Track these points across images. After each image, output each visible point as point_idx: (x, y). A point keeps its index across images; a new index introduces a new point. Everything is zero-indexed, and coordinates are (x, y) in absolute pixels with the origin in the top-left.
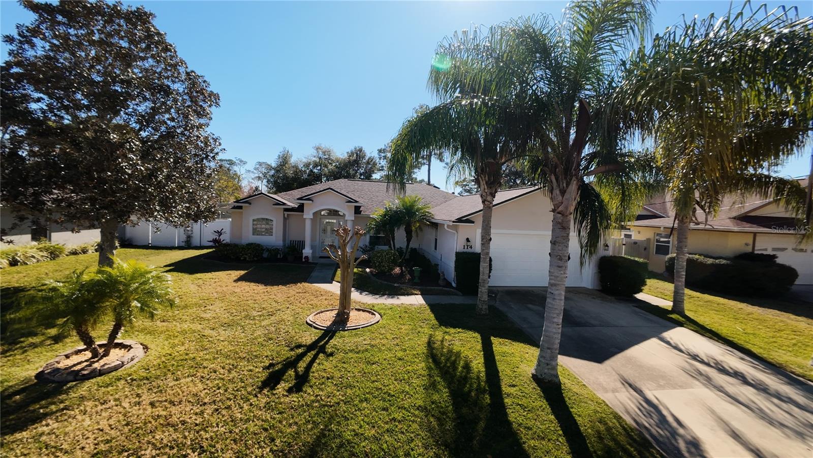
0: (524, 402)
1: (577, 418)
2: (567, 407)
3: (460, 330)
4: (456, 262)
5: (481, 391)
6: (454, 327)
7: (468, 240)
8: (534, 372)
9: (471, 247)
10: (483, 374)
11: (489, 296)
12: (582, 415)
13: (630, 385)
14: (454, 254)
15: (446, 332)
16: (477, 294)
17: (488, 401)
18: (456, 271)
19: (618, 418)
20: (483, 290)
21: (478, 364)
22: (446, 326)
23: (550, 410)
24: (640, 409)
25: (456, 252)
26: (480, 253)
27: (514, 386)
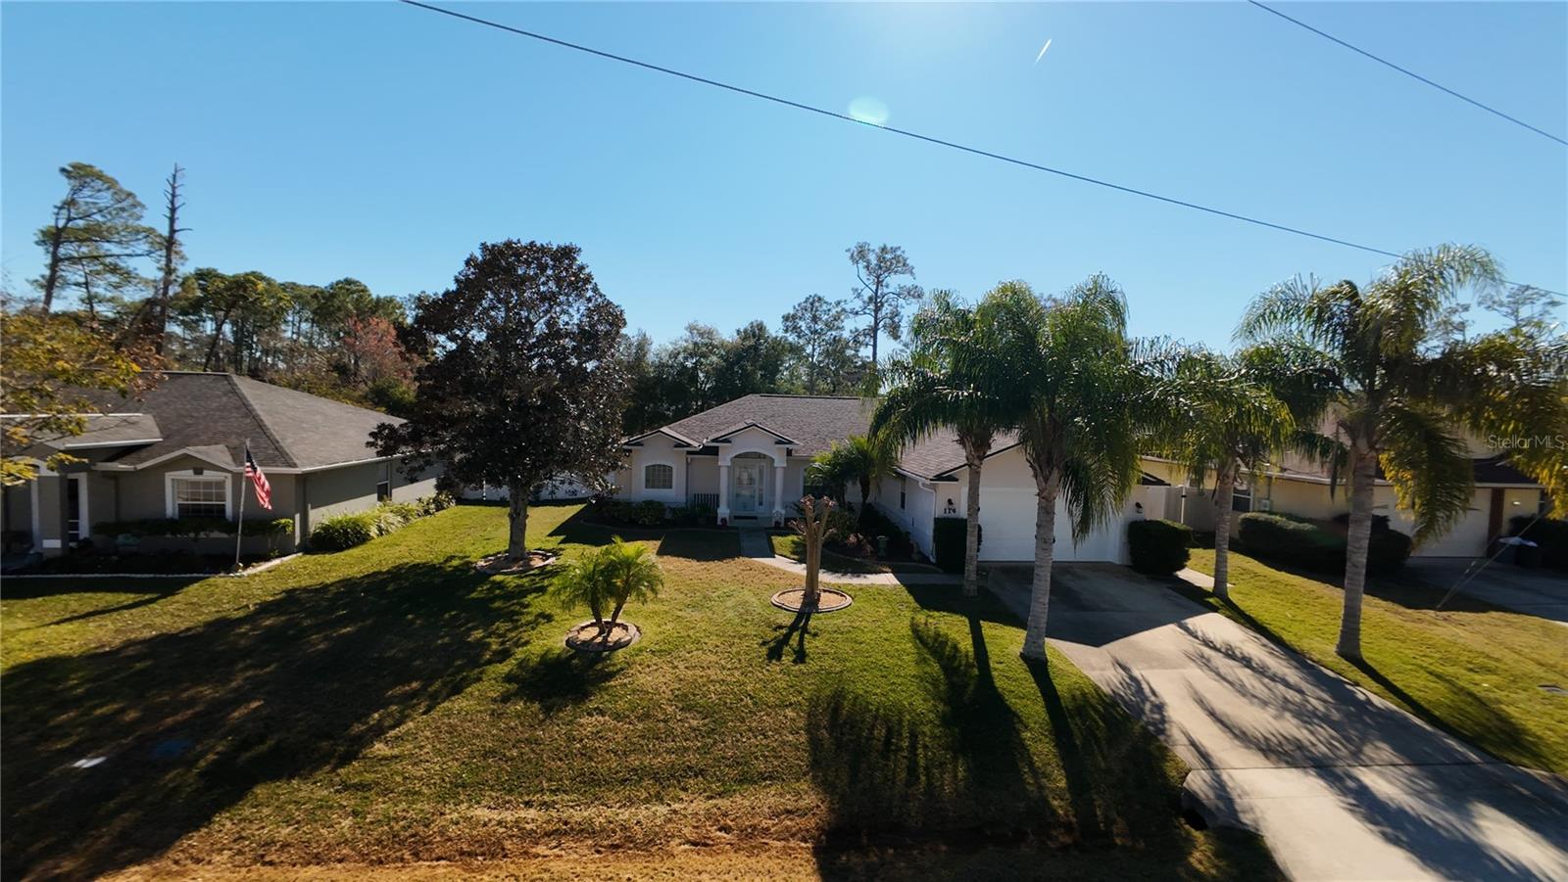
0: (1010, 674)
1: (1056, 686)
2: (1050, 680)
3: (945, 614)
4: (935, 530)
5: (969, 666)
6: (938, 611)
7: (950, 501)
8: (1021, 651)
9: (954, 511)
10: (971, 654)
11: (978, 574)
12: (1061, 685)
13: (1120, 665)
14: (933, 519)
15: (930, 616)
16: (964, 573)
17: (977, 673)
18: (934, 541)
19: (1097, 689)
20: (970, 568)
21: (966, 645)
22: (929, 610)
23: (1033, 680)
24: (1121, 684)
25: (935, 519)
26: (966, 520)
27: (1001, 663)
